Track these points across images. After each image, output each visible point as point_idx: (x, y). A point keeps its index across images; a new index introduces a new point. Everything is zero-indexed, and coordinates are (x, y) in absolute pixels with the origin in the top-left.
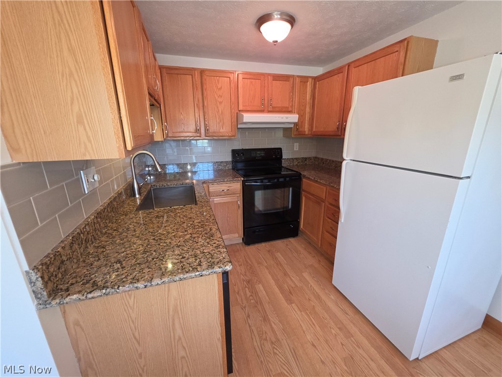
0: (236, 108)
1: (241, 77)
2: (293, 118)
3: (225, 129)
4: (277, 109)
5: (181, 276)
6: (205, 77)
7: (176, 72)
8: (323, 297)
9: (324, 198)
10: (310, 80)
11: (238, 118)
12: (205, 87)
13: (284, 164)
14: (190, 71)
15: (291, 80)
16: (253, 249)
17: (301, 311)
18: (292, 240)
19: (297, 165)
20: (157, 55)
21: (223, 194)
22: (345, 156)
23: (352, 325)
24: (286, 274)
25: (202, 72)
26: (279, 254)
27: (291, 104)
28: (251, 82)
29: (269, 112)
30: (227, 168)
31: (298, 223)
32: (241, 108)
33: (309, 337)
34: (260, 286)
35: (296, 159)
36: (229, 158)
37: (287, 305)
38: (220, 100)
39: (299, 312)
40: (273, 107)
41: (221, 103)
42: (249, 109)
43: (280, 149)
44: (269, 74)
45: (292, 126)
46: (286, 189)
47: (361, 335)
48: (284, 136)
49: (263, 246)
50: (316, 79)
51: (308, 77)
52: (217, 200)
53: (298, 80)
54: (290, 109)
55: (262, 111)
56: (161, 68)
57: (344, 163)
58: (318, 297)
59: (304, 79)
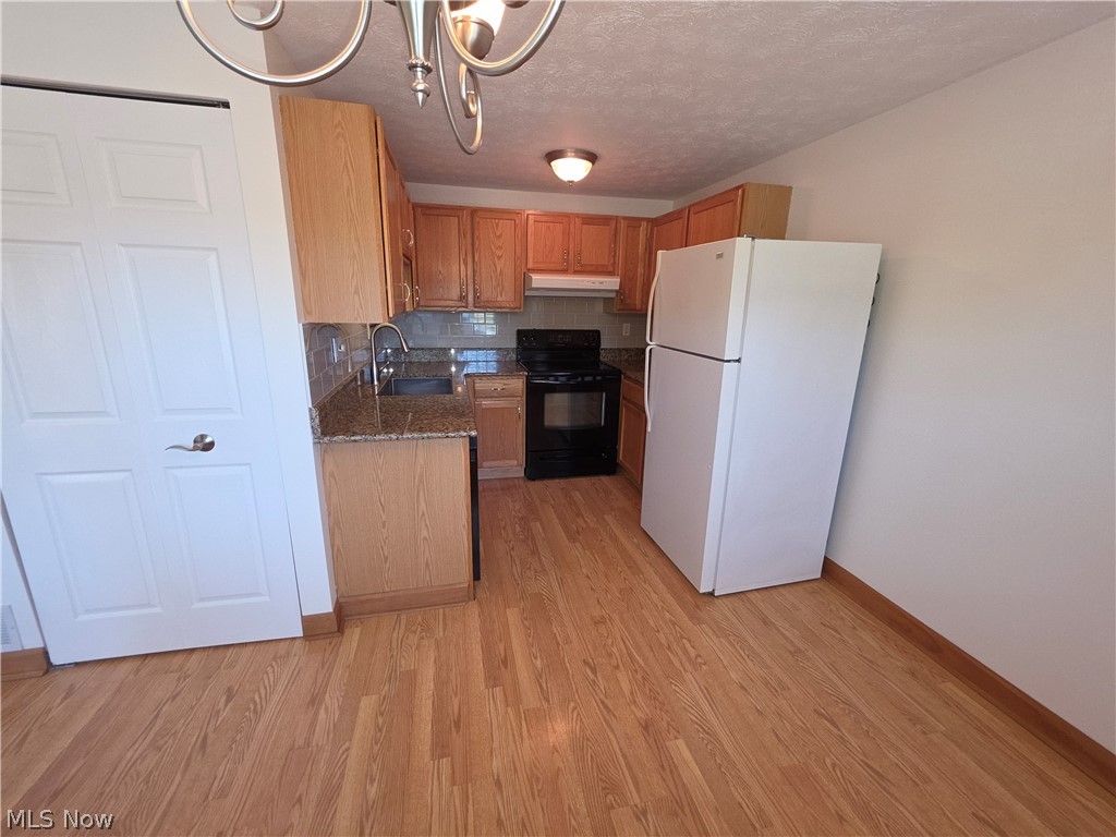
0: (523, 265)
1: (531, 222)
2: (612, 283)
3: (506, 297)
4: (589, 269)
6: (478, 219)
7: (436, 212)
8: (622, 539)
10: (644, 224)
11: (526, 281)
12: (477, 234)
13: (604, 357)
14: (455, 210)
15: (613, 223)
16: (538, 485)
17: (585, 551)
19: (626, 361)
20: (408, 185)
21: (495, 394)
22: (648, 338)
24: (579, 514)
25: (474, 211)
26: (577, 493)
27: (611, 262)
28: (549, 227)
29: (576, 272)
30: (507, 359)
31: (615, 452)
32: (530, 265)
34: (538, 524)
35: (626, 350)
36: (514, 345)
37: (568, 543)
38: (499, 253)
39: (582, 551)
40: (582, 266)
41: (499, 258)
42: (542, 266)
43: (598, 332)
44: (577, 216)
45: (613, 295)
46: (595, 395)
48: (605, 312)
49: (555, 485)
50: (655, 222)
51: (640, 220)
52: (486, 403)
53: (623, 224)
54: (611, 269)
55: (564, 271)
56: (415, 206)
57: (648, 350)
58: (615, 539)
59: (634, 222)
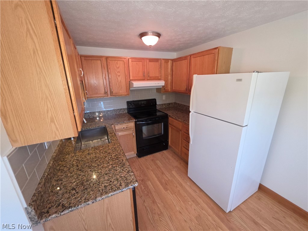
0: (129, 78)
1: (130, 60)
2: (161, 83)
3: (123, 91)
4: (152, 78)
5: (112, 194)
6: (109, 61)
7: (91, 59)
8: (184, 184)
9: (181, 129)
10: (170, 61)
11: (130, 85)
12: (109, 67)
13: (158, 108)
14: (99, 58)
15: (160, 61)
16: (143, 159)
17: (173, 194)
18: (165, 152)
19: (165, 108)
20: (77, 47)
21: (124, 130)
22: (191, 110)
23: (199, 198)
24: (163, 173)
25: (107, 58)
26: (158, 161)
27: (160, 75)
28: (137, 63)
29: (148, 80)
30: (124, 112)
31: (168, 142)
32: (131, 78)
33: (177, 208)
34: (149, 182)
35: (165, 104)
36: (125, 106)
37: (164, 191)
38: (119, 74)
39: (171, 195)
40: (150, 77)
41: (119, 76)
42: (136, 78)
43: (155, 99)
44: (147, 59)
45: (161, 87)
46: (160, 124)
47: (203, 203)
48: (157, 92)
49: (149, 157)
50: (173, 60)
51: (168, 60)
52: (120, 134)
53: (163, 61)
54: (160, 78)
55: (143, 80)
56: (81, 56)
57: (191, 114)
58: (181, 185)
59: (167, 61)
